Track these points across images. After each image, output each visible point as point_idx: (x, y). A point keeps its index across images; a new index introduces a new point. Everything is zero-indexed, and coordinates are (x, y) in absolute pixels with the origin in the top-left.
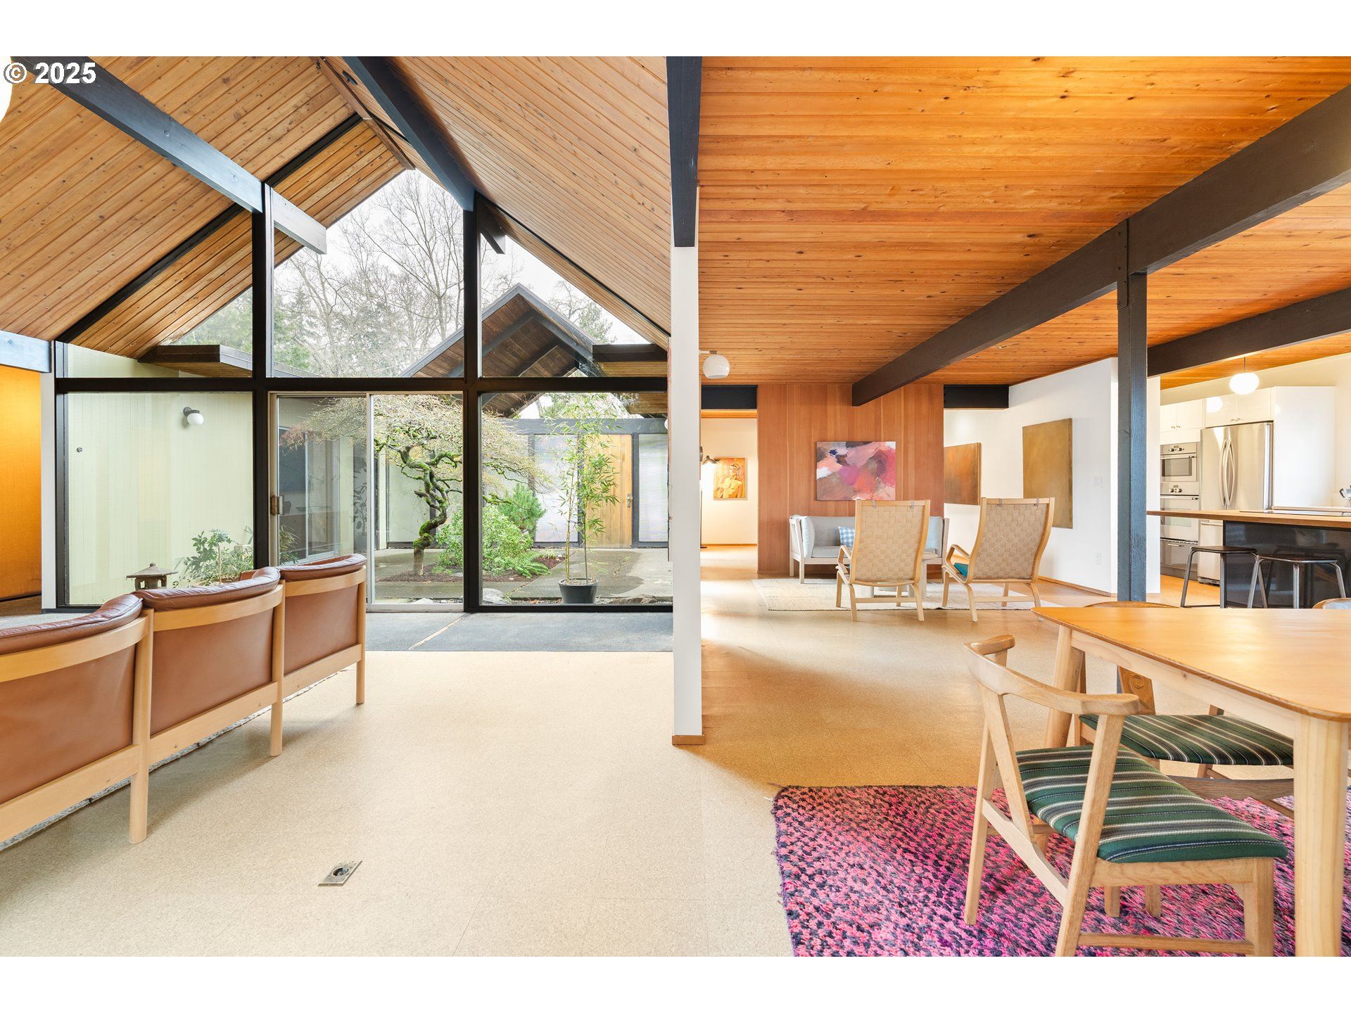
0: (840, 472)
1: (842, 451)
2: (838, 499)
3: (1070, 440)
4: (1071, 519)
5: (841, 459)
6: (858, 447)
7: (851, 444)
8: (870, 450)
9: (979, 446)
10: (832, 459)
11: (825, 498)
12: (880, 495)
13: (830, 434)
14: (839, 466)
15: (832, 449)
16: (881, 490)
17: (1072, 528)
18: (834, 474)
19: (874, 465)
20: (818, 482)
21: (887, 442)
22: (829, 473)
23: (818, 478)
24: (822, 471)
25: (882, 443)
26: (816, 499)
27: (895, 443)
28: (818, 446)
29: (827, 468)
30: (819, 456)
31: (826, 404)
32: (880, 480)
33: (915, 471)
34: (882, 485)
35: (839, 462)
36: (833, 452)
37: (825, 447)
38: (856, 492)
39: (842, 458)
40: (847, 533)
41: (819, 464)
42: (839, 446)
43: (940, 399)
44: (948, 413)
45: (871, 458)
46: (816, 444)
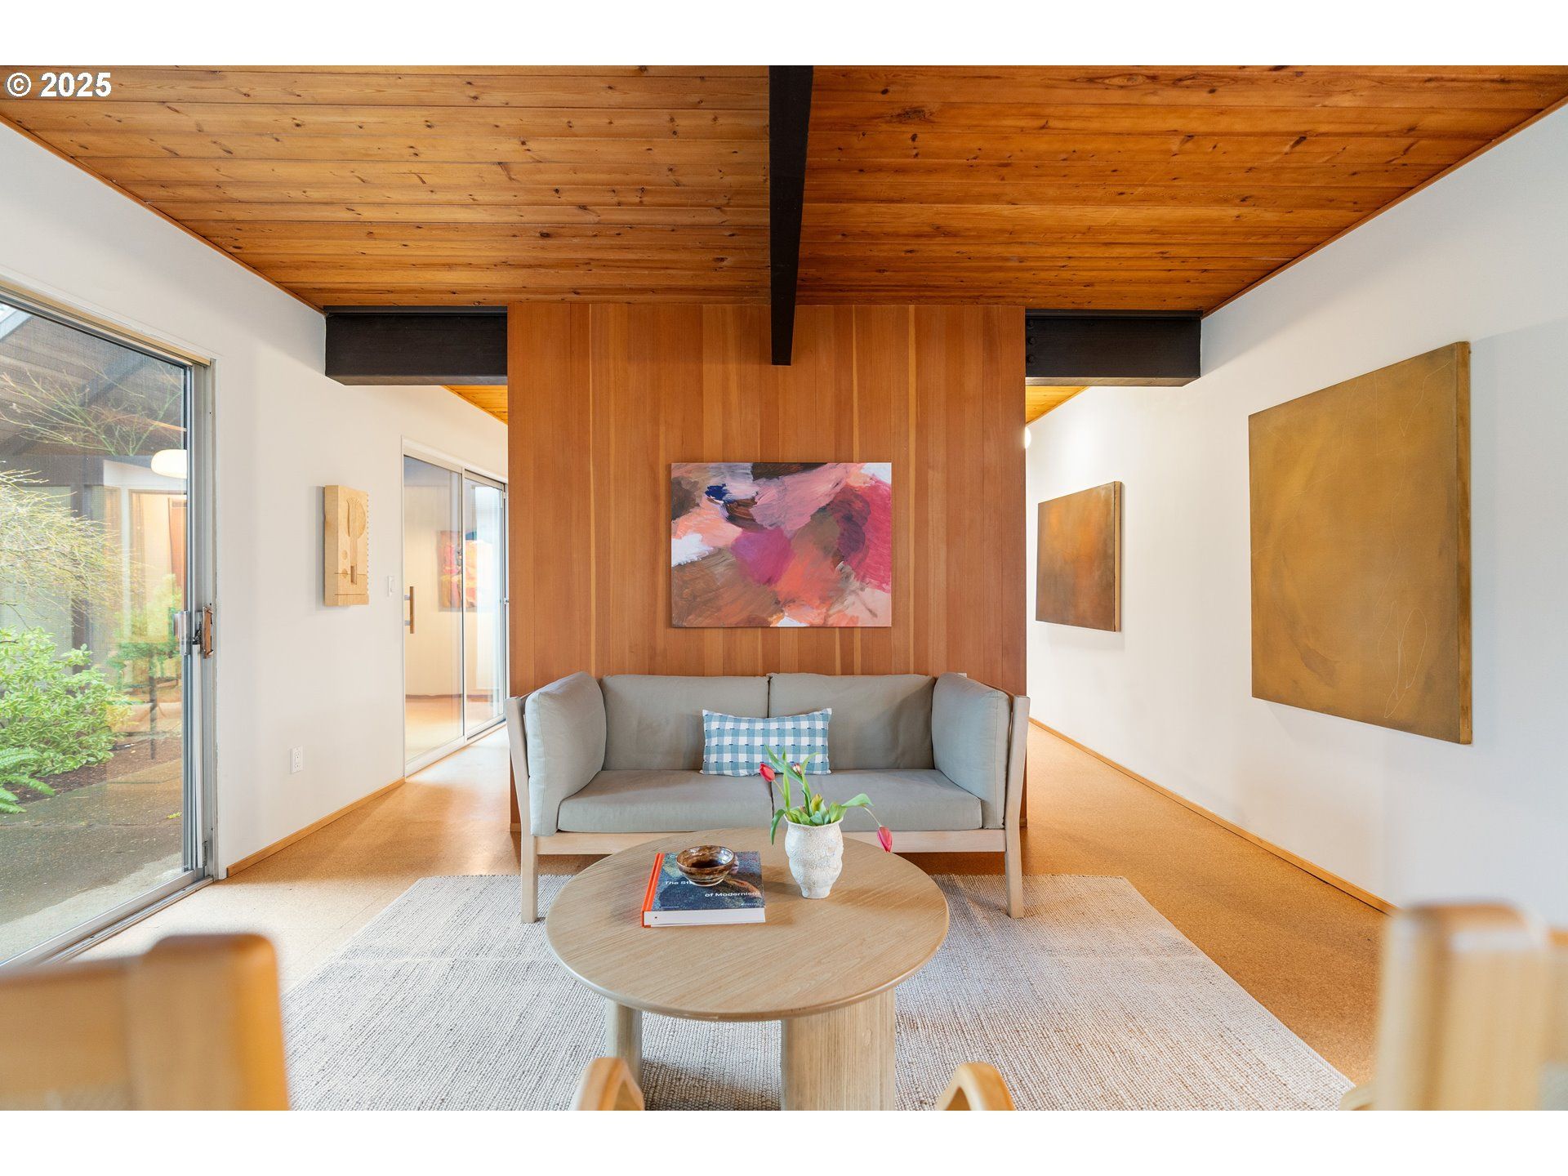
0: (736, 548)
1: (741, 488)
2: (732, 621)
3: (1463, 421)
4: (1466, 710)
5: (737, 512)
6: (787, 479)
7: (765, 470)
8: (821, 486)
9: (1118, 489)
10: (711, 511)
11: (693, 620)
12: (850, 612)
13: (712, 437)
14: (733, 532)
15: (714, 482)
16: (850, 599)
17: (1469, 742)
18: (718, 552)
19: (833, 530)
20: (675, 573)
21: (868, 465)
22: (705, 549)
23: (674, 563)
24: (687, 546)
25: (853, 468)
26: (670, 624)
27: (889, 465)
28: (674, 474)
29: (698, 536)
30: (680, 503)
31: (699, 359)
32: (848, 569)
33: (948, 545)
34: (855, 584)
35: (732, 519)
36: (717, 492)
37: (693, 478)
38: (779, 605)
39: (742, 509)
40: (721, 732)
41: (680, 523)
42: (733, 474)
43: (1015, 350)
44: (1036, 391)
45: (823, 509)
46: (669, 469)
